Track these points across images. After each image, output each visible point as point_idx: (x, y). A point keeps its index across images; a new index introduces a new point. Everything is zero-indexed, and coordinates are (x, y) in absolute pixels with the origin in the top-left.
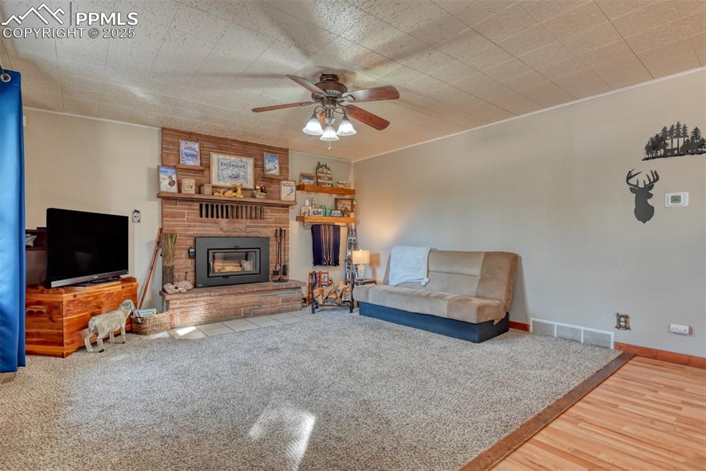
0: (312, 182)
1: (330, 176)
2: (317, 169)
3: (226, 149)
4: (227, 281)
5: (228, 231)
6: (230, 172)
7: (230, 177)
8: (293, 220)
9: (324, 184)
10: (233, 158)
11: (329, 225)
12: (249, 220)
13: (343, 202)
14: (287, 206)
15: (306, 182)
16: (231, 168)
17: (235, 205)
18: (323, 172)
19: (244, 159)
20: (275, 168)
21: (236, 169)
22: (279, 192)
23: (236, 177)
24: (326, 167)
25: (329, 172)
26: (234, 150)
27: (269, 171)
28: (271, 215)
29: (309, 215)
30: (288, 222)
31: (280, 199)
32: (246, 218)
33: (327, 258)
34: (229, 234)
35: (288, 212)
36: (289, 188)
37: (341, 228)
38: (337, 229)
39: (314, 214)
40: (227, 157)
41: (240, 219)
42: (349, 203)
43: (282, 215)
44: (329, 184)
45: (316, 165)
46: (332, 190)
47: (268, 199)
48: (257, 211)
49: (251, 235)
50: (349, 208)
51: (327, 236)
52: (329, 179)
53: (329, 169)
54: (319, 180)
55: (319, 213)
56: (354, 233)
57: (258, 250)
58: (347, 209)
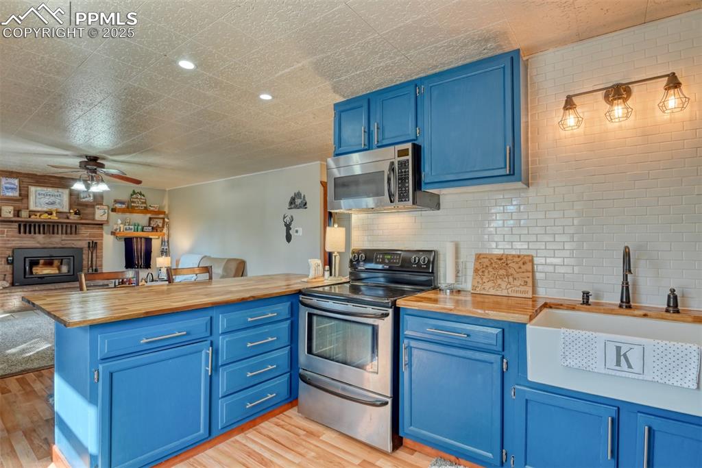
0: (124, 206)
1: (144, 201)
2: (132, 195)
3: (45, 183)
4: (43, 280)
5: (44, 244)
6: (47, 200)
7: (47, 203)
8: (107, 234)
9: (137, 207)
10: (50, 190)
11: (141, 238)
12: (65, 235)
13: (156, 220)
14: (102, 224)
15: (118, 206)
16: (48, 197)
17: (51, 224)
18: (137, 198)
19: (60, 190)
20: (90, 196)
21: (53, 198)
22: (94, 214)
23: (53, 203)
24: (141, 194)
25: (143, 197)
26: (51, 184)
27: (84, 198)
28: (86, 234)
29: (120, 231)
30: (102, 236)
31: (94, 219)
32: (62, 233)
33: (138, 263)
34: (45, 246)
35: (102, 228)
36: (102, 211)
37: (153, 240)
38: (148, 241)
39: (126, 229)
40: (45, 189)
41: (56, 235)
42: (161, 221)
43: (96, 231)
44: (141, 207)
45: (132, 192)
46: (146, 210)
47: (81, 219)
48: (72, 229)
49: (66, 246)
50: (161, 225)
51: (139, 247)
52: (143, 203)
53: (144, 196)
54: (133, 204)
55: (130, 229)
56: (166, 244)
57: (72, 258)
58: (158, 225)
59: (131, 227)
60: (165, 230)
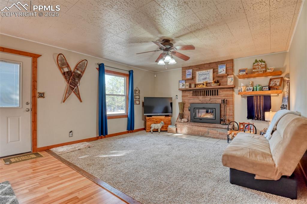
0: (244, 73)
1: (264, 66)
2: (254, 63)
3: (202, 68)
4: (202, 121)
5: (202, 101)
6: (203, 77)
7: (203, 79)
8: (237, 94)
9: (257, 72)
10: (204, 71)
11: (260, 96)
12: (212, 96)
13: (275, 80)
14: (232, 88)
15: (241, 73)
16: (203, 76)
17: (206, 90)
18: (258, 65)
19: (209, 70)
20: (224, 70)
21: (205, 76)
22: (227, 82)
23: (205, 79)
24: (261, 61)
25: (263, 63)
26: (205, 68)
27: (220, 72)
28: (223, 94)
29: (241, 91)
30: (232, 95)
31: (227, 85)
32: (211, 95)
33: (258, 116)
34: (203, 102)
35: (233, 91)
36: (231, 79)
37: (272, 98)
38: (268, 98)
39: (247, 90)
40: (202, 71)
41: (208, 96)
42: (279, 80)
43: (231, 93)
44: (261, 71)
45: (254, 61)
46: (265, 73)
47: (220, 85)
48: (214, 92)
49: (213, 102)
50: (278, 84)
51: (259, 103)
52: (262, 68)
53: (264, 62)
54: (253, 70)
55: (250, 89)
56: (287, 100)
57: (214, 109)
58: (276, 84)
59: (251, 88)
60: (286, 89)
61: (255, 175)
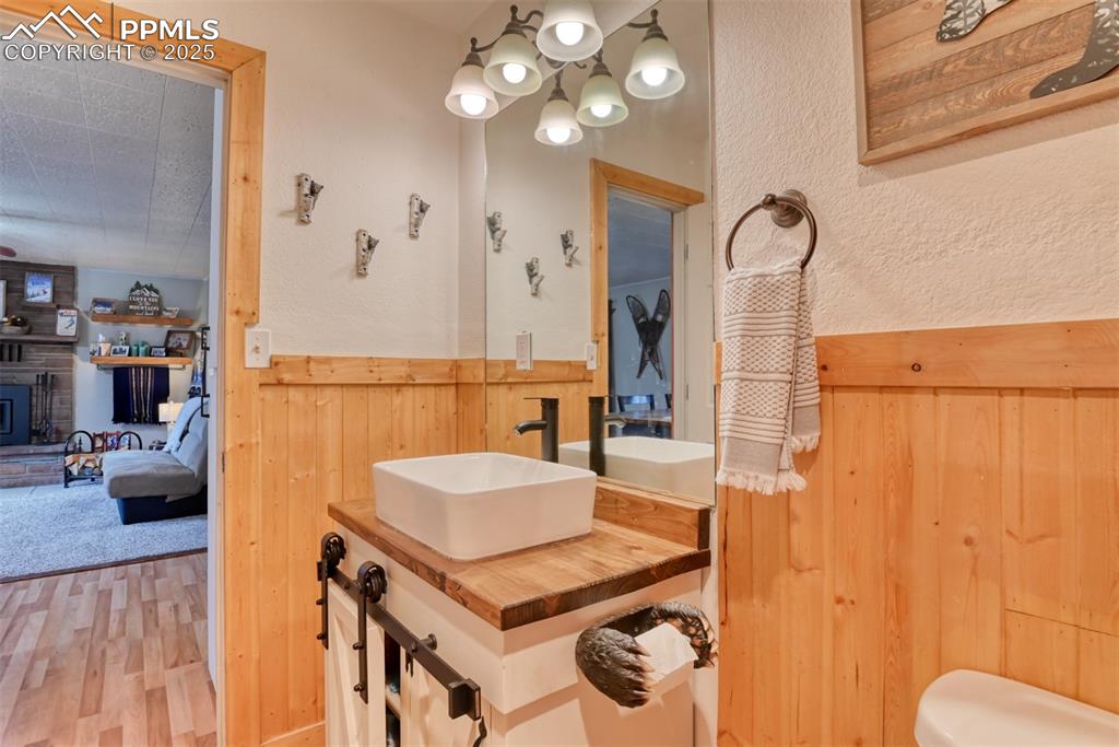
0: (109, 310)
1: (156, 300)
2: (132, 290)
8: (83, 359)
9: (141, 311)
11: (146, 367)
13: (178, 335)
14: (71, 343)
15: (99, 309)
18: (142, 296)
20: (45, 292)
22: (54, 326)
24: (150, 288)
25: (154, 294)
27: (34, 296)
28: (39, 359)
29: (100, 354)
30: (70, 363)
31: (54, 334)
33: (140, 414)
35: (72, 351)
36: (69, 318)
37: (171, 372)
38: (162, 374)
39: (115, 352)
42: (187, 336)
43: (58, 355)
44: (149, 312)
45: (133, 285)
46: (157, 317)
47: (29, 333)
48: (12, 351)
49: (2, 382)
50: (185, 344)
51: (143, 384)
52: (153, 304)
53: (156, 292)
54: (131, 307)
55: (122, 352)
56: (200, 379)
57: (9, 402)
58: (181, 344)
59: (124, 348)
60: (199, 356)
61: (165, 497)
